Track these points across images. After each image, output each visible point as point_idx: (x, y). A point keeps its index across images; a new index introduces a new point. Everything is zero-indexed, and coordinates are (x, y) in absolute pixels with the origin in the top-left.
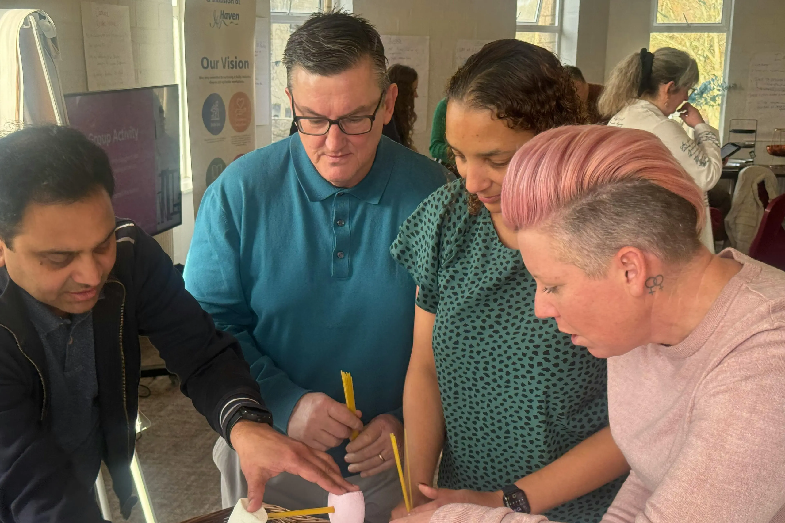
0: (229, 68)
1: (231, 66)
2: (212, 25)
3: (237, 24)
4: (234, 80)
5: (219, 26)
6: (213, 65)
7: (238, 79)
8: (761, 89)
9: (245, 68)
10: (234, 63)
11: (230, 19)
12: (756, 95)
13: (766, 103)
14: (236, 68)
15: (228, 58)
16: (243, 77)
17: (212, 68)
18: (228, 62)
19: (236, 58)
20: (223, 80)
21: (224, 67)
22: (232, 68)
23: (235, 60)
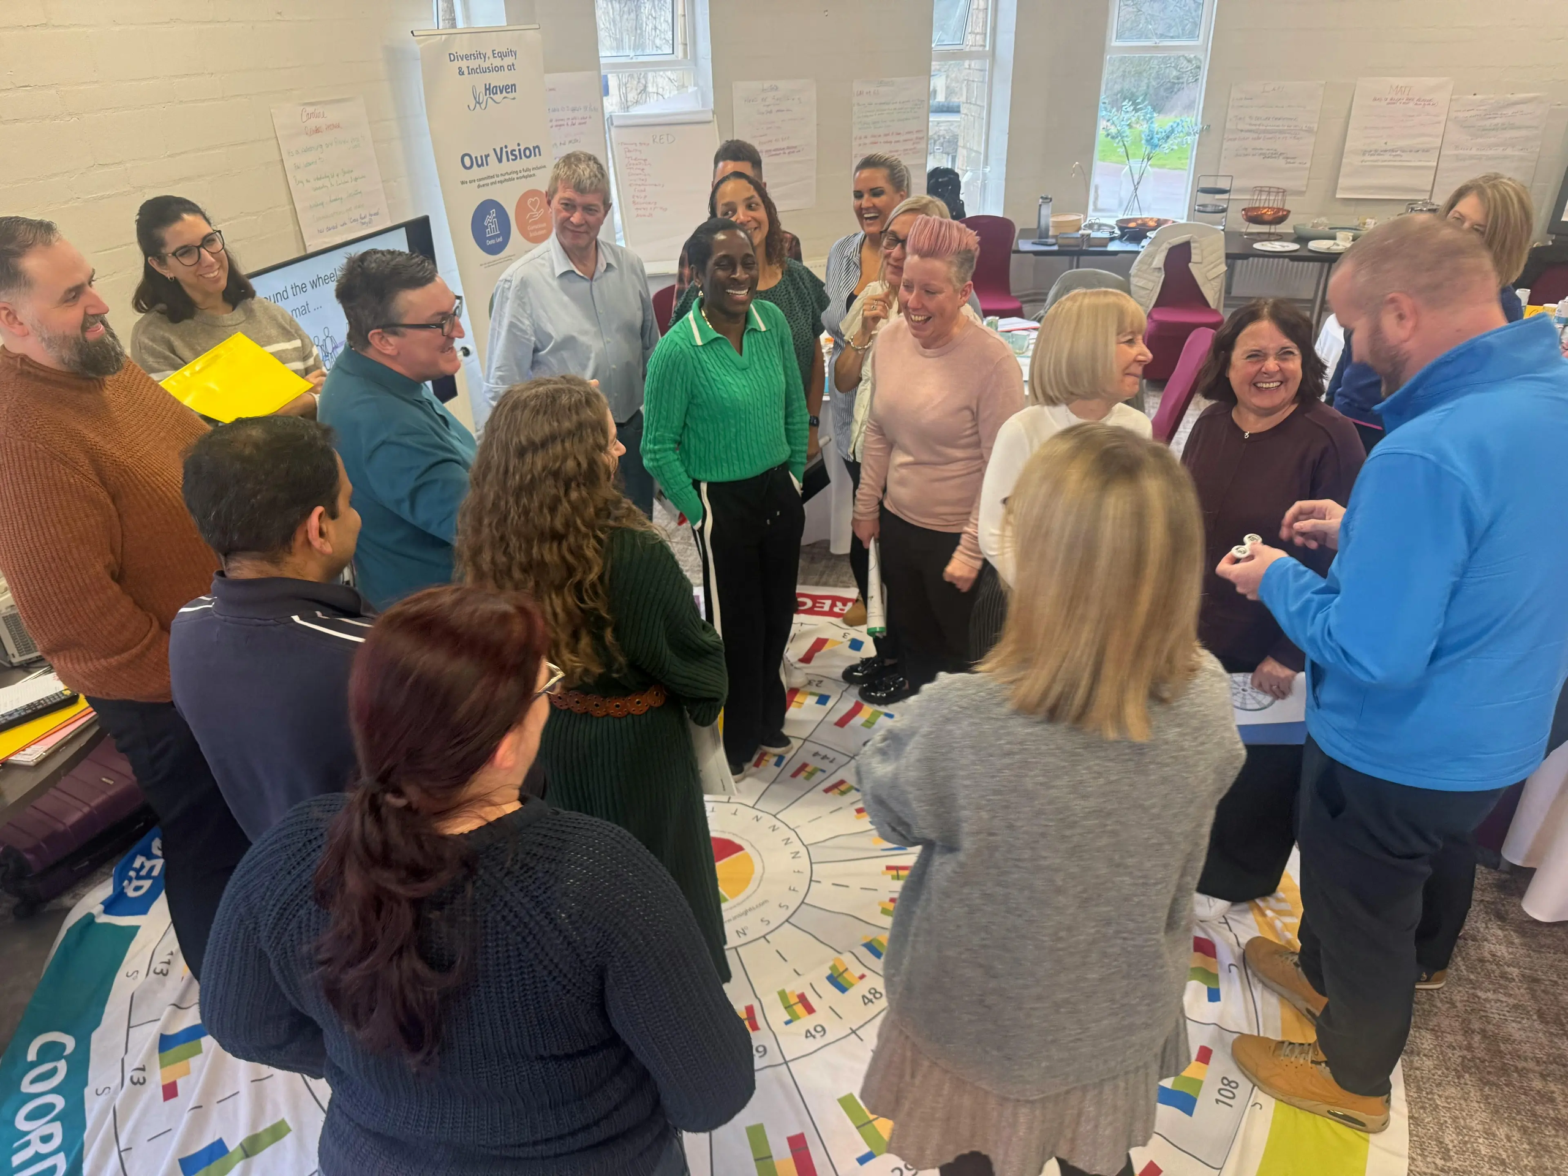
0: (508, 160)
1: (511, 157)
2: (472, 108)
3: (514, 99)
4: (520, 175)
5: (483, 106)
6: (480, 163)
7: (525, 174)
8: (1242, 131)
9: (535, 155)
10: (517, 153)
11: (501, 92)
12: (1235, 139)
13: (1246, 149)
14: (521, 158)
15: (506, 147)
16: (534, 169)
17: (479, 166)
18: (507, 152)
19: (519, 145)
20: (501, 178)
21: (500, 161)
22: (513, 160)
23: (517, 148)
